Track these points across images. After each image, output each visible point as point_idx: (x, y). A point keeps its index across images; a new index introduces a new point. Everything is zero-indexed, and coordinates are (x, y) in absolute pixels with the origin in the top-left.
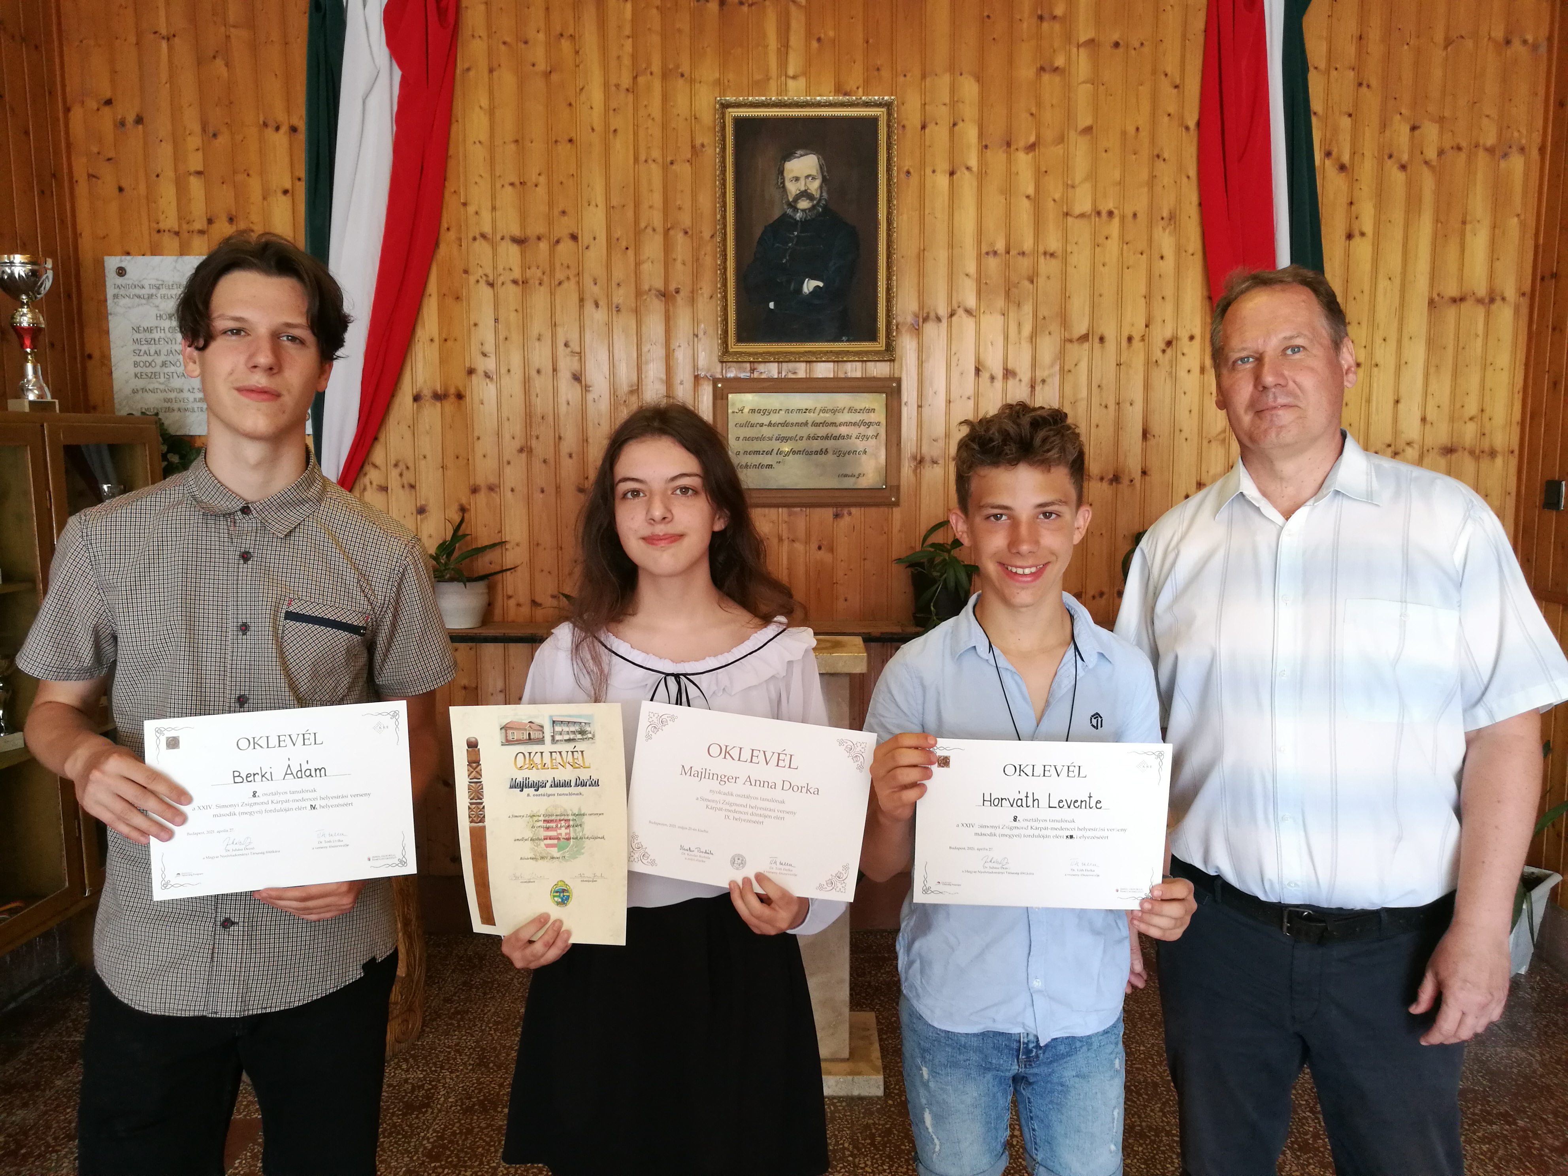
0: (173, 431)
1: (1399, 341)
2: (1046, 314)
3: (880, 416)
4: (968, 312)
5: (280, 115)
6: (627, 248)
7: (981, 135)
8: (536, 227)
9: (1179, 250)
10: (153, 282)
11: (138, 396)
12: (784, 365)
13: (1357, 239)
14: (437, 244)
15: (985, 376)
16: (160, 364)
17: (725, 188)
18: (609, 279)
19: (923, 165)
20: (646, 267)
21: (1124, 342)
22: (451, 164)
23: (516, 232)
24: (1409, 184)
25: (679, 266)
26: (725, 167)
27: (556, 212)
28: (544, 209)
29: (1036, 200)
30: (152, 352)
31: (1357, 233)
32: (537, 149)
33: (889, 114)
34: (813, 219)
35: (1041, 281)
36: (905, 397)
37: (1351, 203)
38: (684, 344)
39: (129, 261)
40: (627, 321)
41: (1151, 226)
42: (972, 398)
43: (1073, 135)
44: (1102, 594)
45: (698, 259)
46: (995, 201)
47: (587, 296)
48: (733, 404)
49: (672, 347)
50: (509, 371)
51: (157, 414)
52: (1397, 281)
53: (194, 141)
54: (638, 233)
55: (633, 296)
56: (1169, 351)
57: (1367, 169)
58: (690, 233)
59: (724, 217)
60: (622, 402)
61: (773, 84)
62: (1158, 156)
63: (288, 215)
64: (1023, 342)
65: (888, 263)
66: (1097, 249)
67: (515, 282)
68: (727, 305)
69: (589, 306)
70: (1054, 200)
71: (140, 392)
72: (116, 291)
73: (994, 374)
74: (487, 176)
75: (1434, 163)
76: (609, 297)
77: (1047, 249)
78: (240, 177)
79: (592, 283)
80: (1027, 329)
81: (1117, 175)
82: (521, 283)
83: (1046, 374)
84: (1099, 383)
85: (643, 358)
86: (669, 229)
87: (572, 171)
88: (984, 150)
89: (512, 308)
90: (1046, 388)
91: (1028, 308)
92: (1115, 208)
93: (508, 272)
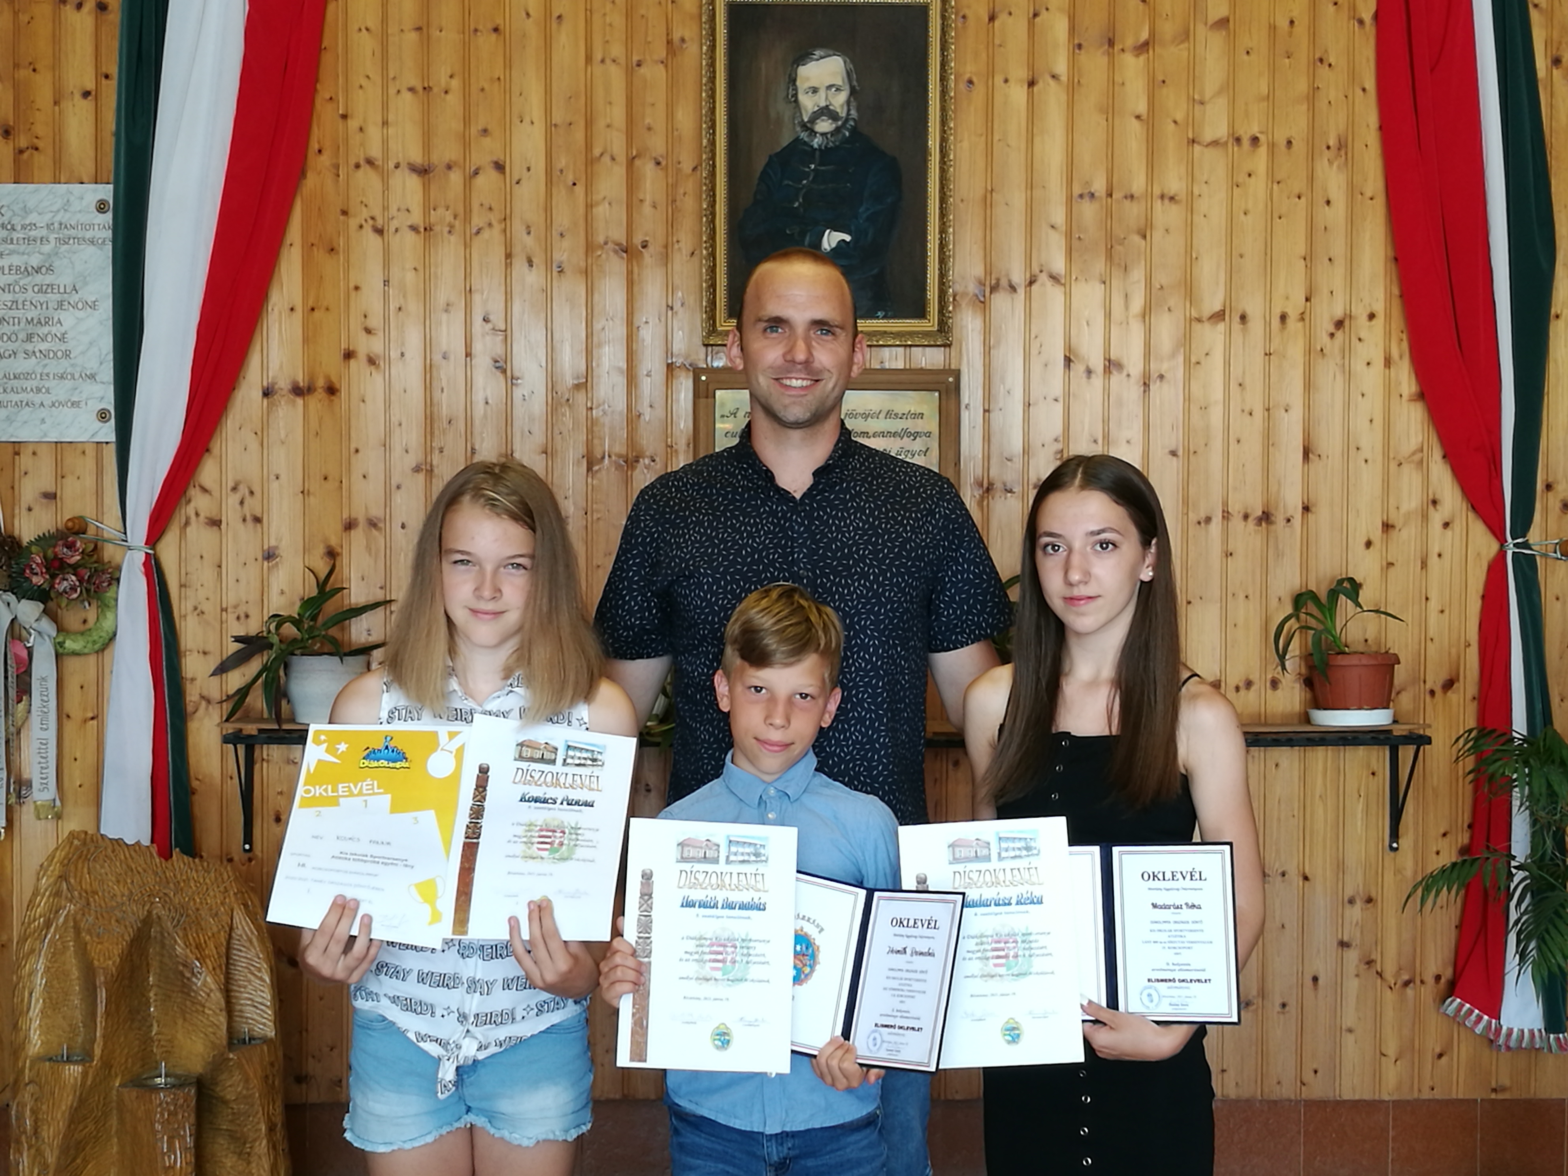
2: (1164, 282)
3: (930, 423)
4: (1054, 278)
6: (574, 184)
7: (1072, 30)
8: (446, 151)
9: (1353, 191)
14: (302, 173)
15: (1078, 369)
17: (716, 103)
18: (549, 227)
19: (991, 73)
20: (601, 211)
21: (1276, 322)
22: (326, 59)
23: (417, 157)
25: (647, 209)
26: (714, 72)
27: (474, 130)
28: (456, 125)
29: (1149, 122)
32: (448, 41)
33: (945, 2)
35: (1157, 235)
36: (965, 399)
38: (653, 321)
40: (571, 286)
41: (1312, 157)
42: (1061, 400)
43: (1201, 31)
44: (1249, 684)
45: (674, 201)
46: (1092, 123)
47: (517, 250)
48: (723, 405)
49: (636, 323)
50: (402, 355)
54: (591, 162)
55: (582, 251)
56: (1339, 334)
58: (664, 163)
59: (713, 143)
60: (564, 400)
62: (1321, 60)
63: (88, 127)
64: (1131, 320)
65: (941, 208)
66: (1236, 191)
67: (414, 228)
68: (715, 265)
69: (519, 264)
70: (1175, 122)
73: (1091, 366)
74: (376, 77)
76: (548, 252)
77: (1166, 191)
79: (525, 232)
80: (1137, 303)
81: (1263, 87)
82: (422, 230)
83: (1164, 367)
84: (1240, 381)
85: (595, 339)
86: (634, 158)
87: (499, 72)
88: (1077, 51)
89: (409, 265)
90: (1165, 386)
91: (1138, 274)
92: (1261, 133)
93: (404, 214)
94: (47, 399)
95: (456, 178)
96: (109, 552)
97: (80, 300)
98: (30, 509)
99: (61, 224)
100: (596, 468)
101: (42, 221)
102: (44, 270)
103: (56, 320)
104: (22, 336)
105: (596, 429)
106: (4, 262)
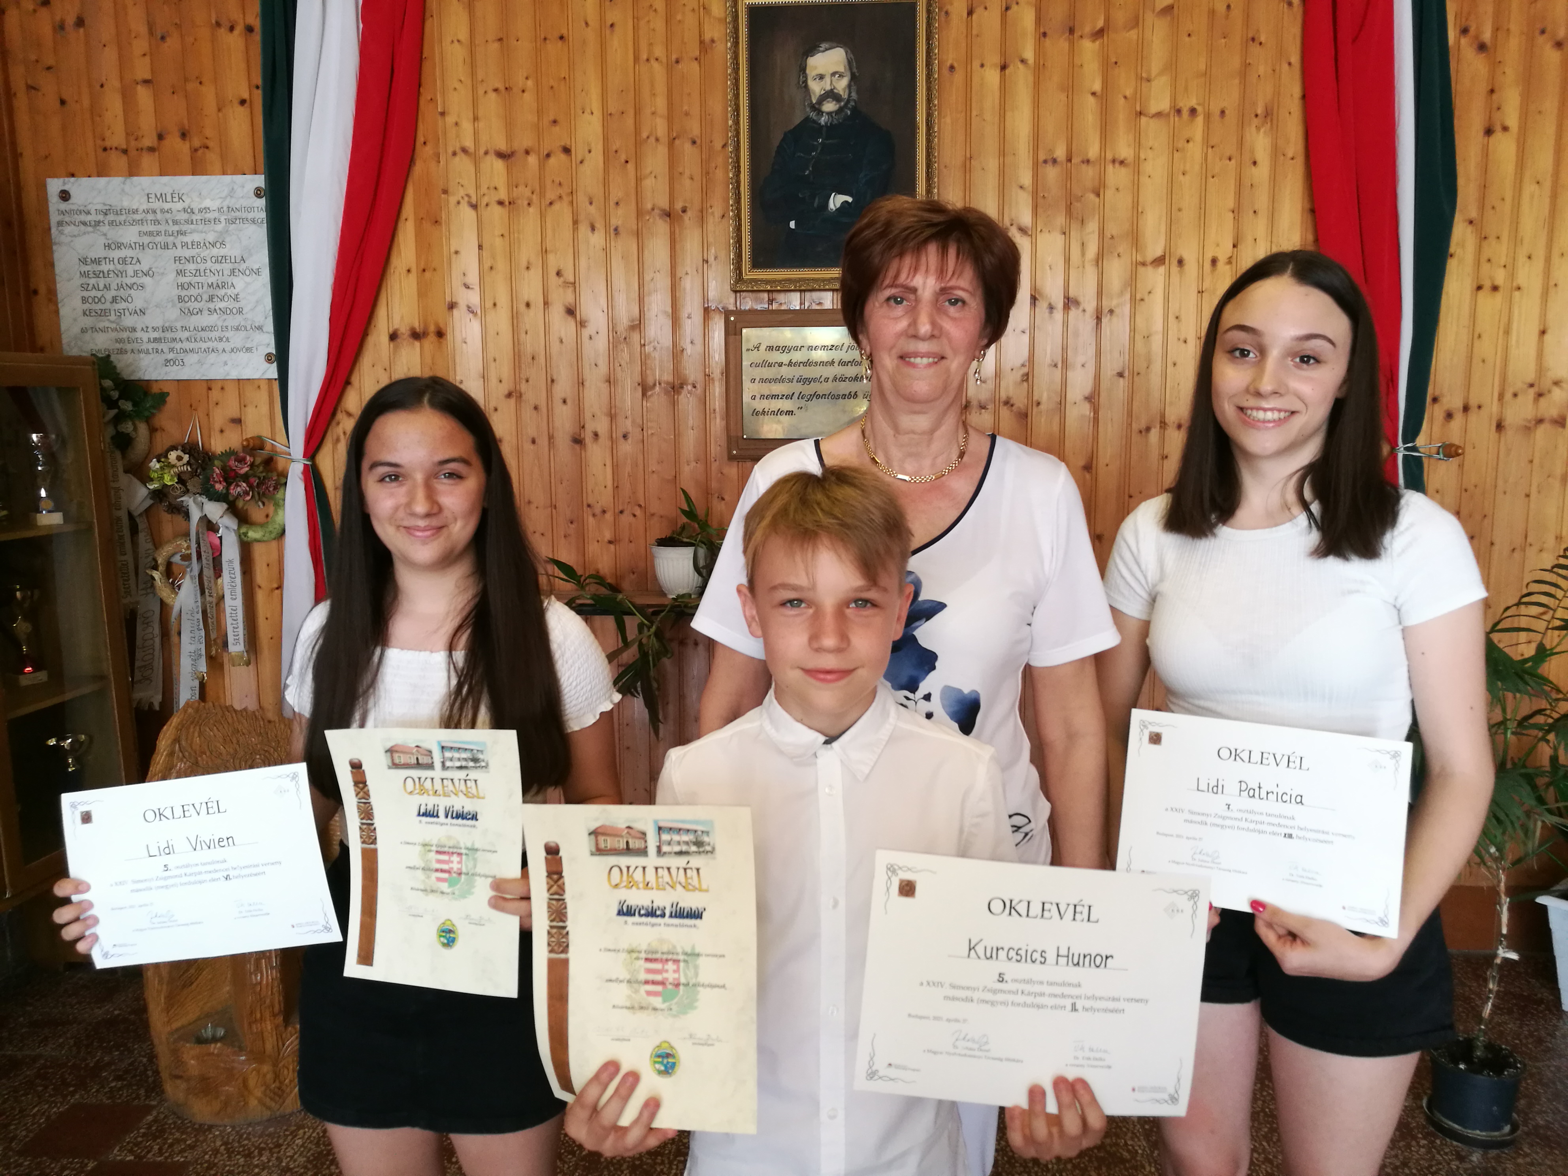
0: (126, 375)
1: (1548, 260)
2: (1114, 233)
4: (1022, 230)
5: (235, 14)
6: (627, 162)
7: (1038, 20)
8: (525, 140)
9: (1276, 152)
10: (99, 207)
11: (87, 336)
12: (808, 294)
13: (1498, 135)
14: (412, 161)
15: (1042, 305)
16: (111, 300)
17: (738, 89)
18: (606, 198)
19: (969, 59)
20: (648, 183)
21: (1208, 265)
22: (426, 67)
23: (502, 145)
24: (1566, 65)
25: (686, 182)
26: (738, 64)
27: (546, 121)
28: (532, 118)
29: (1103, 98)
30: (101, 286)
31: (1498, 127)
32: (524, 48)
35: (1109, 194)
37: (1492, 91)
38: (692, 272)
39: (73, 183)
40: (627, 244)
41: (1242, 124)
42: (1028, 332)
43: (1150, 18)
45: (708, 173)
46: (1055, 100)
47: (582, 217)
48: (748, 341)
49: (679, 275)
50: (495, 305)
51: (109, 356)
52: (1548, 186)
53: (140, 45)
54: (639, 143)
55: (633, 215)
57: (1512, 49)
58: (698, 142)
59: (737, 122)
60: (622, 339)
62: (1253, 39)
63: (246, 127)
64: (1088, 266)
65: (928, 173)
66: (1176, 155)
67: (501, 203)
68: (740, 225)
69: (584, 229)
70: (1125, 97)
71: (90, 332)
72: (60, 218)
73: (1053, 303)
74: (467, 80)
76: (606, 217)
77: (1117, 156)
79: (587, 203)
80: (1092, 250)
81: (1202, 67)
82: (507, 203)
83: (1114, 304)
84: (1177, 314)
85: (646, 288)
86: (674, 139)
87: (564, 73)
88: (1042, 38)
89: (498, 232)
90: (1114, 319)
91: (1092, 226)
92: (1199, 104)
93: (493, 191)
94: (228, 346)
96: (281, 464)
97: (247, 268)
98: (222, 431)
99: (229, 208)
100: (650, 393)
101: (214, 205)
102: (218, 245)
103: (230, 284)
104: (206, 297)
105: (648, 362)
106: (188, 239)
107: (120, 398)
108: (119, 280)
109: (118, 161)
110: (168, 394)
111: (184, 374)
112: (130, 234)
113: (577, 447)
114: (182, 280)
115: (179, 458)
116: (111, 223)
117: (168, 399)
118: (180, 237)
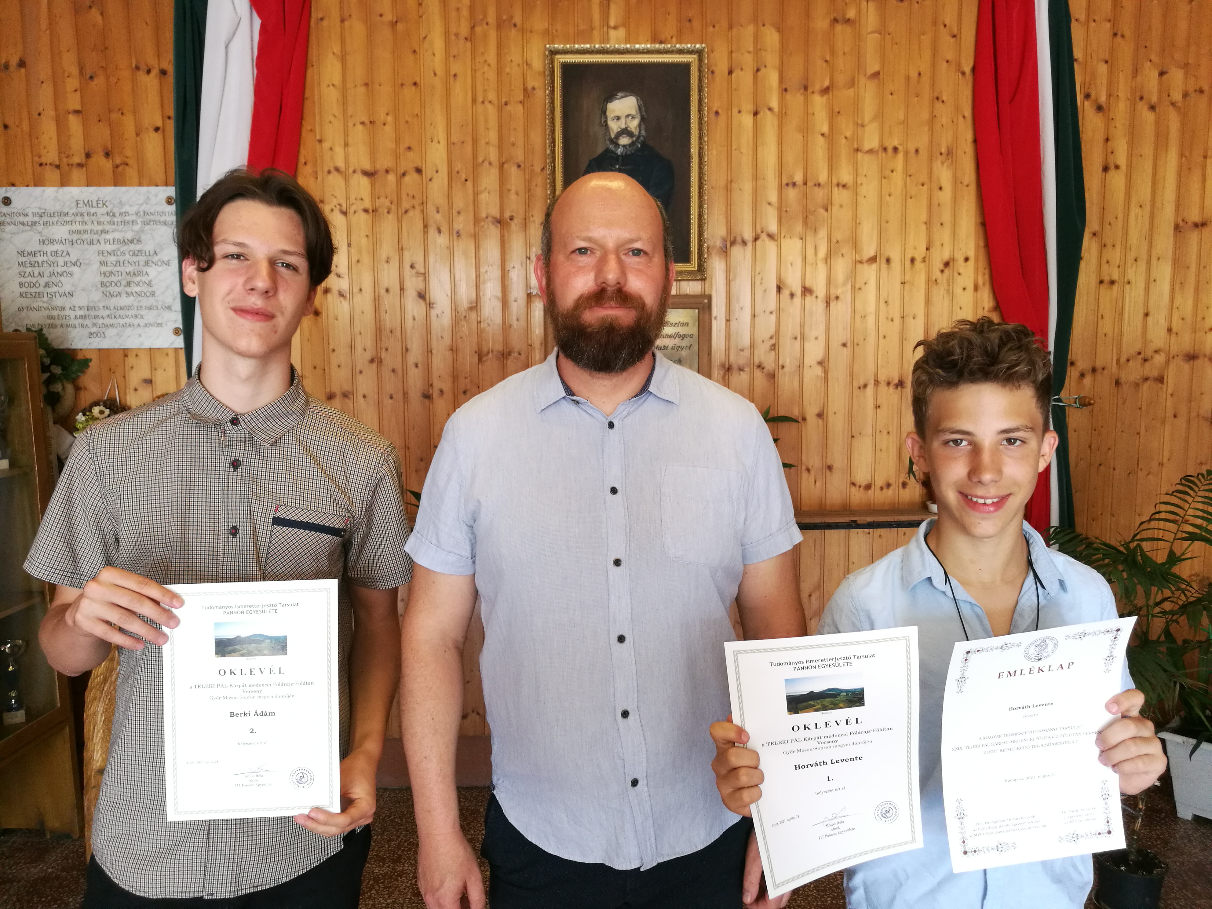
0: (56, 345)
1: (1149, 262)
2: (839, 239)
3: (693, 330)
4: (771, 236)
5: (152, 60)
6: (466, 180)
7: (781, 80)
8: (385, 161)
9: (956, 181)
10: (36, 211)
11: (23, 314)
13: (1112, 172)
15: (786, 293)
16: (44, 284)
17: (554, 126)
18: (450, 208)
19: (730, 107)
20: (484, 197)
21: (908, 263)
22: (307, 104)
23: (367, 167)
24: (1157, 122)
25: (513, 196)
26: (554, 107)
27: (402, 148)
28: (392, 145)
29: (830, 138)
30: (36, 274)
31: (1112, 166)
32: (385, 92)
33: (700, 60)
34: (632, 154)
35: (835, 209)
36: (714, 312)
37: (1107, 140)
38: (518, 266)
39: (14, 192)
40: (465, 245)
41: (931, 160)
42: (774, 313)
43: (863, 80)
44: (889, 485)
45: (529, 190)
46: (794, 138)
47: (431, 222)
49: (507, 268)
50: (361, 290)
51: (42, 330)
52: (1147, 209)
53: (72, 83)
54: (476, 166)
55: (472, 223)
56: (947, 271)
57: (1121, 109)
58: (523, 166)
59: (553, 152)
60: (463, 317)
61: (596, 33)
62: (937, 98)
63: (159, 150)
64: (819, 263)
65: (699, 192)
66: (884, 181)
67: (366, 211)
69: (432, 231)
70: (846, 138)
71: (25, 310)
73: (793, 292)
74: (340, 115)
75: (1179, 105)
76: (450, 222)
77: (840, 181)
78: (114, 116)
79: (435, 211)
80: (822, 251)
81: (901, 116)
82: (371, 211)
83: (839, 292)
84: (886, 300)
85: (481, 278)
86: (503, 163)
87: (417, 111)
88: (784, 93)
89: (363, 234)
90: (840, 303)
91: (823, 233)
92: (900, 144)
93: (359, 202)
94: (142, 322)
95: (391, 177)
97: (159, 260)
98: (136, 390)
99: (144, 212)
100: (484, 359)
101: (132, 210)
102: (135, 241)
103: (144, 273)
104: (124, 283)
105: (483, 335)
106: (109, 237)
107: (52, 363)
108: (51, 269)
109: (52, 174)
110: (91, 360)
111: (105, 344)
112: (60, 232)
113: (427, 401)
114: (104, 269)
115: (101, 412)
116: (46, 224)
117: (90, 364)
118: (103, 235)
